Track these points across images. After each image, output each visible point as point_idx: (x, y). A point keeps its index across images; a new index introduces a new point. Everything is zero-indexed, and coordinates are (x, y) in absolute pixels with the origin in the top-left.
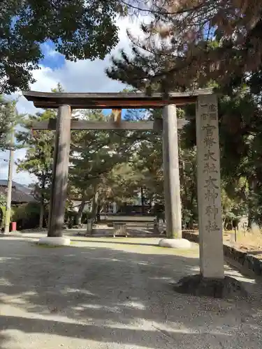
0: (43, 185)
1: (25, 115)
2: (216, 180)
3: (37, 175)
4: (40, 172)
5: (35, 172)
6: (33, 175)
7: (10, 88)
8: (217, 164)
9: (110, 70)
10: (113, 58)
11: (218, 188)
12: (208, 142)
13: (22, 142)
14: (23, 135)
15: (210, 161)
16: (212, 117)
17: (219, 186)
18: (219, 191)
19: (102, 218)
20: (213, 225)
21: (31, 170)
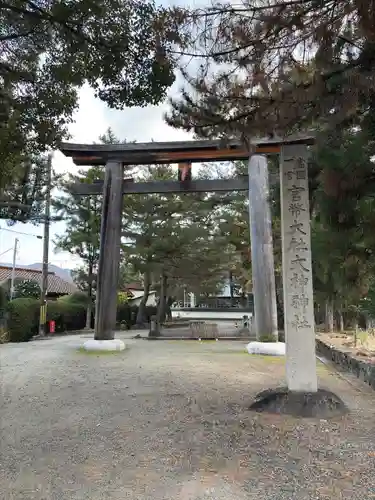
0: (90, 270)
1: (64, 174)
2: (305, 260)
3: (82, 256)
4: (86, 252)
5: (79, 252)
6: (77, 256)
7: (39, 147)
8: (307, 240)
9: (170, 115)
10: (171, 100)
11: (307, 270)
12: (294, 209)
13: (60, 211)
14: (62, 202)
15: (298, 236)
16: (300, 176)
17: (310, 269)
18: (309, 275)
19: (174, 314)
20: (301, 319)
21: (73, 249)
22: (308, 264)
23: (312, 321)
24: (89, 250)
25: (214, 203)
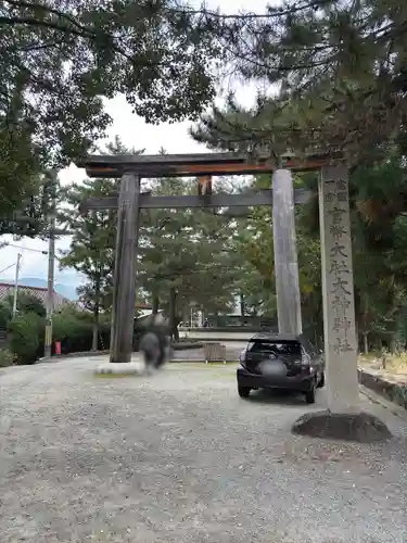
0: (97, 287)
2: (346, 283)
3: (87, 273)
4: (93, 268)
5: (85, 269)
6: (82, 272)
8: (349, 262)
11: (349, 293)
12: (336, 231)
13: (64, 224)
14: (66, 214)
15: (339, 259)
16: (341, 198)
17: (352, 291)
18: (351, 298)
19: (181, 335)
20: (343, 343)
21: (80, 265)
22: (350, 287)
23: (354, 345)
24: (95, 266)
25: (229, 216)
